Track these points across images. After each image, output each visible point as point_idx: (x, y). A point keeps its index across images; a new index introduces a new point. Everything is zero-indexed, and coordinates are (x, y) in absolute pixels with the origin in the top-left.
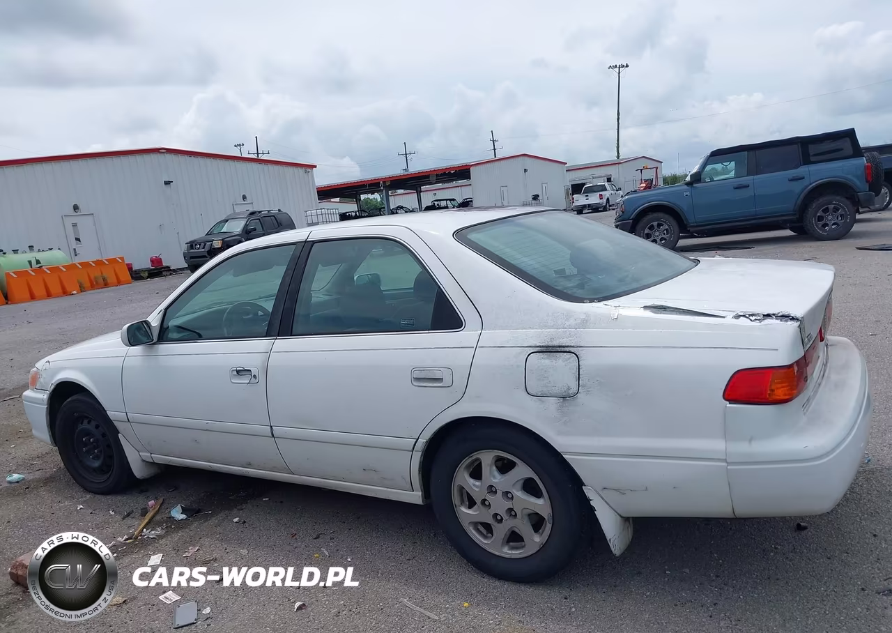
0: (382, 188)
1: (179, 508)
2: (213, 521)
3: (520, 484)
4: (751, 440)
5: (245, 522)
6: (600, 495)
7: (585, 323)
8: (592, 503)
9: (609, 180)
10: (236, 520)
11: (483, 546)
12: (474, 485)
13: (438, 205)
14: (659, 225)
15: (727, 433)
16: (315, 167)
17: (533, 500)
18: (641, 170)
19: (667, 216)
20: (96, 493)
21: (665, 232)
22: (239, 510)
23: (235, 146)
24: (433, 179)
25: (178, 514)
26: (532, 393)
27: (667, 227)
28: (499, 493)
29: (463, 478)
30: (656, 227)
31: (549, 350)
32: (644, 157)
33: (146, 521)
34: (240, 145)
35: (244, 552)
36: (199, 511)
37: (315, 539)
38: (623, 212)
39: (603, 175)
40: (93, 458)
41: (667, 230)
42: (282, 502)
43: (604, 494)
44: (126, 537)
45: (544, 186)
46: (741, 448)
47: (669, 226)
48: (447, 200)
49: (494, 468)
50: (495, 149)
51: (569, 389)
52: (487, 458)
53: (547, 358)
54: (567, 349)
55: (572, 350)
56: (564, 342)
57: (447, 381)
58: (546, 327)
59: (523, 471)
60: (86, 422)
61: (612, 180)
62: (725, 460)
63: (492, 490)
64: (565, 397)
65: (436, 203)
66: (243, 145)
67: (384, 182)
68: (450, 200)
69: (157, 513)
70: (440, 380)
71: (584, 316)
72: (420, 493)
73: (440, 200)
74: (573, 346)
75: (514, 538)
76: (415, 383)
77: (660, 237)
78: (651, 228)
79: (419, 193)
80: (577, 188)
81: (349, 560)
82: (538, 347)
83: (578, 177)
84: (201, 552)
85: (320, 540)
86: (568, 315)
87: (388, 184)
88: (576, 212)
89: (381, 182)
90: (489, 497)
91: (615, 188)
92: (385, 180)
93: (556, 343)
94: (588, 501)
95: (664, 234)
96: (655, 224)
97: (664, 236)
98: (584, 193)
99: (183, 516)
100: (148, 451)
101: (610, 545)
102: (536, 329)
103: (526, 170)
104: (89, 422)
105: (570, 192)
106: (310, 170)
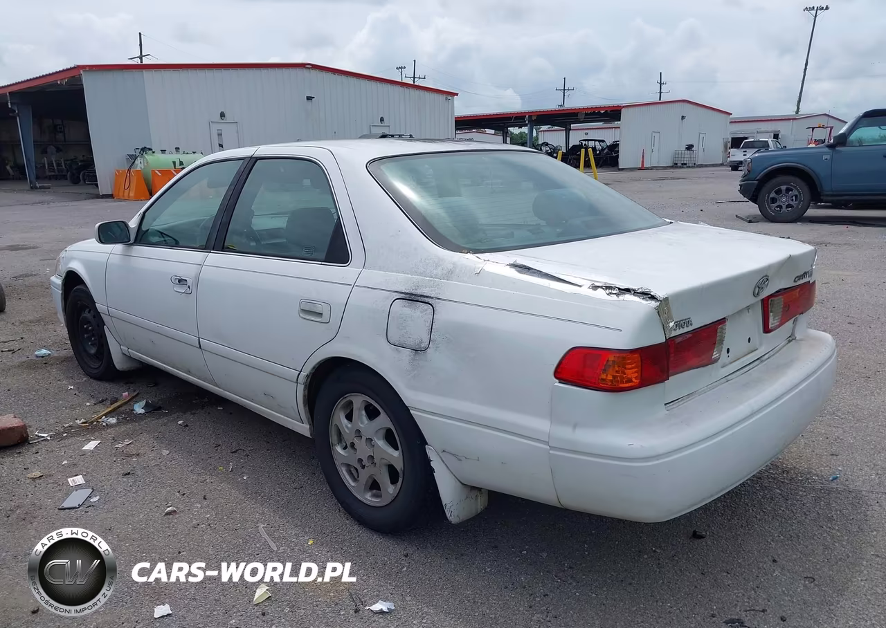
0: (527, 122)
1: (143, 403)
2: (165, 420)
3: (383, 432)
4: (575, 426)
5: (187, 426)
6: (441, 457)
7: (449, 274)
8: (432, 464)
9: (776, 136)
10: (180, 422)
11: (350, 488)
12: (347, 426)
13: (585, 145)
14: (788, 190)
15: (554, 415)
16: (457, 94)
17: (391, 450)
18: (813, 128)
19: (798, 180)
20: (91, 378)
21: (794, 198)
22: (191, 414)
23: (397, 68)
24: (582, 117)
25: (139, 409)
26: (391, 341)
27: (797, 193)
28: (364, 439)
29: (340, 418)
30: (784, 192)
31: (412, 298)
32: (825, 115)
33: (110, 409)
34: (401, 68)
35: (165, 452)
36: (160, 408)
37: (233, 453)
38: (749, 171)
39: (770, 130)
40: (91, 344)
41: (796, 196)
42: (231, 414)
43: (445, 456)
44: (83, 420)
45: (701, 136)
46: (564, 433)
47: (799, 192)
48: (595, 140)
49: (364, 412)
50: (660, 93)
51: (421, 342)
52: (358, 401)
53: (408, 307)
54: (427, 300)
55: (430, 301)
56: (426, 292)
57: (325, 318)
58: (416, 273)
59: (383, 421)
60: (87, 310)
61: (780, 136)
62: (546, 443)
63: (358, 434)
64: (418, 350)
65: (584, 143)
66: (405, 68)
67: (530, 116)
68: (599, 141)
69: (125, 404)
70: (320, 314)
71: (450, 266)
72: (308, 426)
73: (588, 140)
74: (432, 298)
75: (374, 486)
76: (301, 315)
77: (787, 204)
78: (779, 192)
79: (568, 130)
80: (737, 142)
81: (245, 478)
82: (403, 293)
83: (739, 130)
84: (132, 445)
85: (237, 454)
86: (438, 263)
87: (534, 118)
88: (730, 169)
89: (527, 116)
90: (356, 441)
91: (779, 146)
92: (531, 114)
93: (419, 292)
94: (429, 461)
95: (793, 200)
96: (784, 188)
97: (791, 203)
98: (743, 148)
99: (142, 411)
100: (127, 347)
101: (446, 511)
102: (408, 274)
103: (683, 118)
104: (89, 312)
105: (729, 145)
106: (450, 98)
